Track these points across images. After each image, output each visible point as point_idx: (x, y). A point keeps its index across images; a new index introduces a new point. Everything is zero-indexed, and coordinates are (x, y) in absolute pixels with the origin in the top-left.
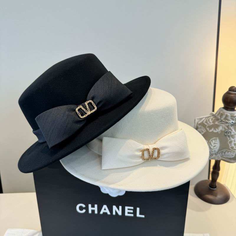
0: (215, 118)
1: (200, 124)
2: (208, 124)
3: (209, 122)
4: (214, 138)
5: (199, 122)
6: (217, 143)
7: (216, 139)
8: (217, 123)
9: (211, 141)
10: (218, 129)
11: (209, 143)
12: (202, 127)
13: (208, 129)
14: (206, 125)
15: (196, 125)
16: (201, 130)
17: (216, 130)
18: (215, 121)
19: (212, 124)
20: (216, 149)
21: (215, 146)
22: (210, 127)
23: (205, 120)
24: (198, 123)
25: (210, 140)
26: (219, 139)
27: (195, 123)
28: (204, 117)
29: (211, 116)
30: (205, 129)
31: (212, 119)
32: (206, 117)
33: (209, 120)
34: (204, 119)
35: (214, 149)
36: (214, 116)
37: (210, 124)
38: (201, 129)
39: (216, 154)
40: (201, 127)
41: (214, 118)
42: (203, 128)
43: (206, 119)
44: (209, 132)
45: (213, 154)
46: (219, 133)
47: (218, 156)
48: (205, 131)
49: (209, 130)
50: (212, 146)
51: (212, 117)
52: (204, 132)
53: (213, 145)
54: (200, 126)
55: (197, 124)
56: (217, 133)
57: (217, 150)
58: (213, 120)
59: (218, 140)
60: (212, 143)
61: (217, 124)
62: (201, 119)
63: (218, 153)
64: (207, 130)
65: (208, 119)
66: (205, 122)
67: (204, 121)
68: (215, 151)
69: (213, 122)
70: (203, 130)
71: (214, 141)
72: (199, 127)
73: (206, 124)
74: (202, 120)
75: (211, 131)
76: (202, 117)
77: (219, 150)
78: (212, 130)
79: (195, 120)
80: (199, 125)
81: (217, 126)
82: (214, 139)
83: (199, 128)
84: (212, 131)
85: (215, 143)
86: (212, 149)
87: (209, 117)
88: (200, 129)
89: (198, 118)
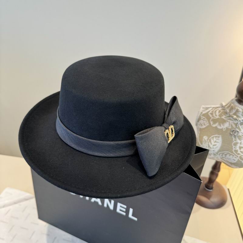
0: (224, 111)
1: (204, 115)
2: (213, 117)
3: (215, 114)
4: (216, 135)
5: (204, 113)
6: (218, 142)
7: (219, 137)
8: (223, 117)
9: (212, 138)
10: (223, 125)
11: (208, 140)
12: (206, 119)
13: (212, 123)
14: (211, 118)
16: (204, 122)
17: (220, 126)
18: (223, 115)
19: (218, 118)
20: (216, 148)
21: (215, 145)
22: (215, 121)
23: (211, 111)
24: (202, 113)
25: (210, 137)
26: (222, 137)
27: (199, 112)
28: (211, 107)
29: (219, 107)
30: (208, 122)
31: (220, 111)
32: (213, 108)
33: (215, 112)
34: (210, 109)
35: (213, 148)
36: (223, 108)
37: (215, 117)
38: (204, 121)
39: (214, 154)
40: (204, 119)
41: (222, 111)
42: (206, 120)
43: (213, 110)
44: (212, 127)
45: (212, 154)
46: (224, 130)
47: (217, 157)
48: (208, 125)
49: (213, 125)
50: (211, 144)
51: (220, 109)
52: (206, 125)
53: (213, 143)
54: (204, 117)
55: (201, 114)
56: (222, 129)
57: (216, 150)
58: (220, 113)
59: (220, 139)
60: (212, 141)
61: (224, 119)
62: (207, 108)
63: (217, 153)
64: (210, 123)
65: (215, 110)
66: (211, 113)
67: (209, 111)
68: (214, 151)
69: (220, 115)
70: (206, 123)
71: (215, 139)
72: (202, 118)
73: (211, 116)
75: (214, 126)
76: (209, 106)
77: (219, 151)
78: (217, 125)
81: (223, 122)
82: (216, 137)
83: (202, 120)
84: (216, 127)
85: (215, 142)
86: (211, 148)
87: (217, 108)
89: (203, 106)
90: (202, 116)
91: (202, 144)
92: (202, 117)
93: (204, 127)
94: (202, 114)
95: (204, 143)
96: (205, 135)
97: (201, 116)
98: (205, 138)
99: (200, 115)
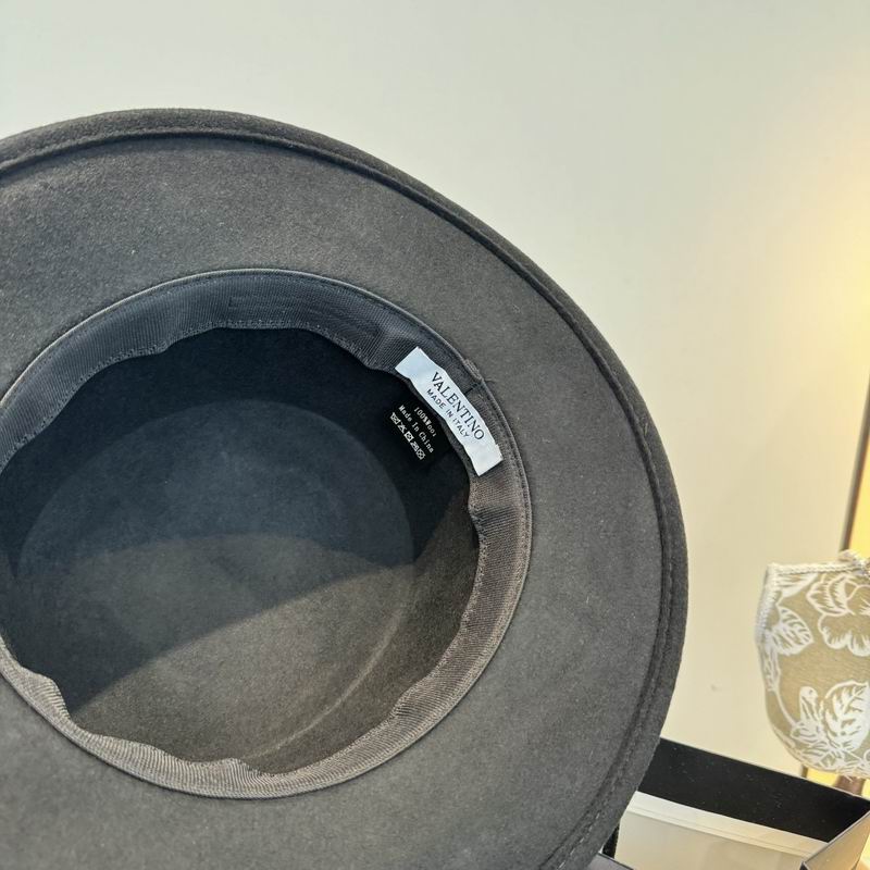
0: (866, 586)
1: (788, 603)
2: (827, 609)
3: (834, 597)
4: (850, 683)
5: (787, 593)
6: (860, 711)
7: (860, 689)
9: (833, 693)
11: (822, 704)
12: (800, 620)
13: (825, 634)
14: (818, 614)
15: (769, 600)
16: (793, 632)
17: (861, 645)
18: (864, 600)
19: (849, 615)
20: (853, 733)
21: (850, 722)
22: (837, 627)
23: (815, 586)
24: (779, 593)
25: (828, 688)
27: (765, 590)
28: (812, 572)
29: (843, 572)
30: (809, 632)
31: (849, 588)
32: (821, 573)
33: (833, 590)
34: (810, 578)
35: (843, 734)
36: (859, 574)
37: (836, 609)
38: (791, 625)
39: (849, 758)
40: (792, 617)
41: (859, 587)
42: (801, 624)
43: (821, 582)
44: (830, 649)
45: (839, 756)
47: (859, 764)
48: (811, 641)
49: (830, 641)
50: (835, 718)
51: (849, 577)
52: (805, 644)
53: (842, 716)
54: (790, 612)
55: (776, 600)
57: (857, 741)
58: (853, 593)
59: (866, 696)
60: (836, 706)
62: (796, 577)
63: (860, 753)
64: (818, 636)
65: (830, 583)
66: (815, 596)
67: (808, 588)
68: (846, 744)
69: (855, 605)
70: (801, 635)
71: (846, 699)
72: (784, 616)
73: (818, 606)
74: (801, 585)
75: (837, 645)
76: (802, 567)
78: (846, 640)
79: (767, 575)
80: (781, 605)
82: (849, 688)
83: (785, 621)
84: (845, 650)
85: (850, 709)
86: (833, 734)
87: (837, 572)
88: (786, 625)
89: (782, 568)
90: (780, 609)
91: (797, 720)
92: (784, 611)
93: (797, 649)
94: (780, 600)
95: (808, 718)
96: (805, 685)
97: (777, 604)
98: (808, 694)
99: (774, 604)
